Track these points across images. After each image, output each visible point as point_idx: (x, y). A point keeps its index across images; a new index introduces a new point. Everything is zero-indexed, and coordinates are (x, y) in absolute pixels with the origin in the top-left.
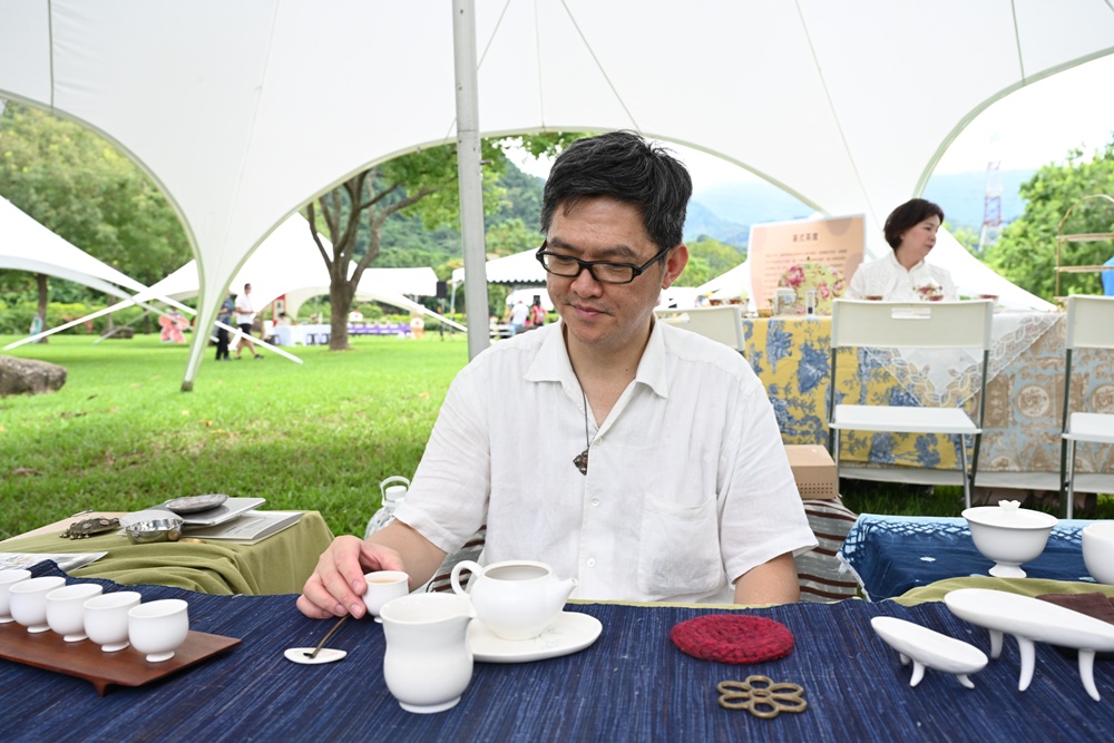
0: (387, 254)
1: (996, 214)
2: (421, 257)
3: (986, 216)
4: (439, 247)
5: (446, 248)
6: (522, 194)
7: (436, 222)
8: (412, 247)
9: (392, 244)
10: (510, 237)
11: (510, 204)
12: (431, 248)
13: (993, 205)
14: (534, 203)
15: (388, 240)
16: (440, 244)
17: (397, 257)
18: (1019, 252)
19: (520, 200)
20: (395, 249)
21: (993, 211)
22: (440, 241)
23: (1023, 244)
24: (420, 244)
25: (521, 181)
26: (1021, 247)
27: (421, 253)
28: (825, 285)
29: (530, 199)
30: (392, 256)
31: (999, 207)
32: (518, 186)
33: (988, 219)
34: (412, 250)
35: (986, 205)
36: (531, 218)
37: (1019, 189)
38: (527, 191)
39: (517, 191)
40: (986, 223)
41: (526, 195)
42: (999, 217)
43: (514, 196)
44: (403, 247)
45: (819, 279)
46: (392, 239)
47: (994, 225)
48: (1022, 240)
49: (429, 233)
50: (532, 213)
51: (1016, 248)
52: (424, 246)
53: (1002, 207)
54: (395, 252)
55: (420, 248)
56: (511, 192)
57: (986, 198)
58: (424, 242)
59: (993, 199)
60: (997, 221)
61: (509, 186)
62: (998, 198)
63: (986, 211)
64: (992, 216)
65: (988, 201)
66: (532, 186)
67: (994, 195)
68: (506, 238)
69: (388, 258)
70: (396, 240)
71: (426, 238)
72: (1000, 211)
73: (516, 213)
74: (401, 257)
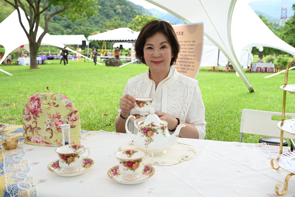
0: (77, 29)
1: (285, 15)
2: (89, 29)
3: (282, 15)
4: (96, 26)
5: (99, 26)
6: (125, 8)
7: (75, 19)
8: (87, 26)
9: (80, 25)
10: (115, 23)
11: (121, 11)
12: (94, 27)
13: (284, 12)
14: (129, 11)
15: (79, 24)
16: (97, 25)
17: (81, 30)
18: (291, 29)
19: (124, 10)
20: (80, 27)
21: (284, 14)
22: (97, 24)
23: (292, 26)
24: (90, 25)
25: (124, 3)
26: (292, 27)
27: (90, 28)
28: (59, 117)
29: (127, 9)
30: (79, 29)
31: (286, 12)
32: (123, 5)
33: (282, 16)
34: (86, 27)
35: (282, 12)
36: (128, 16)
37: (292, 6)
38: (126, 7)
39: (123, 6)
40: (282, 18)
41: (126, 8)
42: (286, 16)
43: (122, 8)
44: (84, 26)
45: (53, 111)
46: (80, 23)
47: (284, 19)
48: (292, 25)
49: (93, 21)
50: (128, 14)
51: (290, 28)
52: (91, 26)
53: (287, 12)
54: (80, 28)
55: (90, 27)
56: (121, 7)
57: (282, 9)
58: (91, 24)
59: (284, 10)
60: (285, 17)
61: (120, 5)
62: (286, 9)
63: (282, 14)
64: (284, 15)
65: (283, 10)
66: (128, 5)
67: (285, 8)
68: (114, 24)
69: (78, 30)
70: (82, 24)
71: (92, 23)
72: (286, 14)
73: (123, 14)
74: (82, 29)
